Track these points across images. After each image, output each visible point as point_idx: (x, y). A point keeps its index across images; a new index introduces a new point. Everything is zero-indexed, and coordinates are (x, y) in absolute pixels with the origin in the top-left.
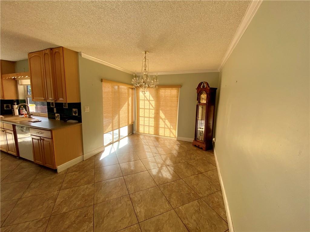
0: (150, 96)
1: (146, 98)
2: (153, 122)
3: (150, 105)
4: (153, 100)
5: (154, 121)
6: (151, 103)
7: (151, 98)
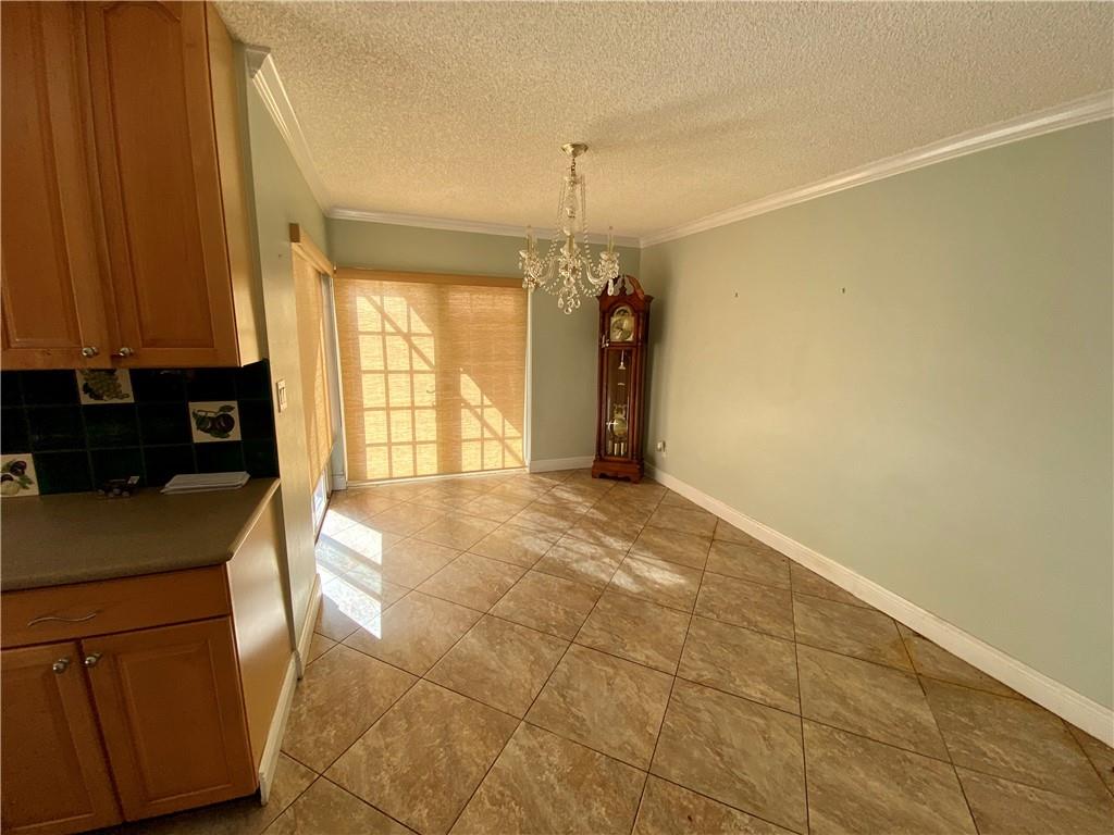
0: (409, 317)
1: (392, 323)
2: (433, 425)
3: (415, 355)
4: (428, 335)
5: (437, 421)
6: (420, 347)
7: (419, 326)
